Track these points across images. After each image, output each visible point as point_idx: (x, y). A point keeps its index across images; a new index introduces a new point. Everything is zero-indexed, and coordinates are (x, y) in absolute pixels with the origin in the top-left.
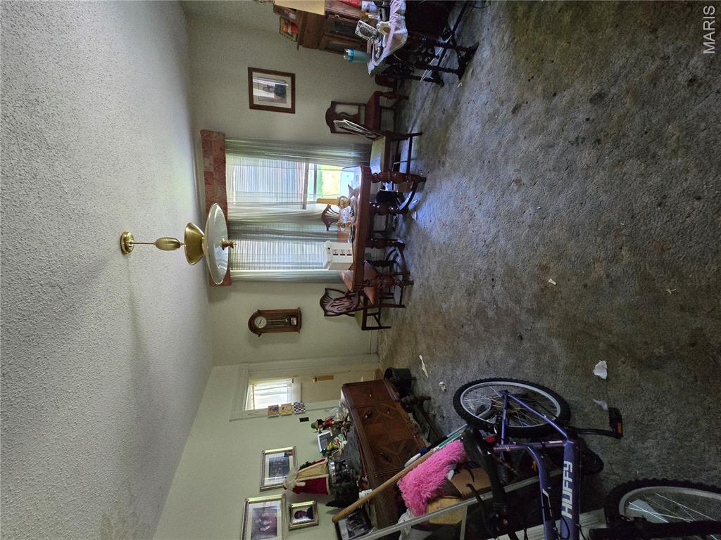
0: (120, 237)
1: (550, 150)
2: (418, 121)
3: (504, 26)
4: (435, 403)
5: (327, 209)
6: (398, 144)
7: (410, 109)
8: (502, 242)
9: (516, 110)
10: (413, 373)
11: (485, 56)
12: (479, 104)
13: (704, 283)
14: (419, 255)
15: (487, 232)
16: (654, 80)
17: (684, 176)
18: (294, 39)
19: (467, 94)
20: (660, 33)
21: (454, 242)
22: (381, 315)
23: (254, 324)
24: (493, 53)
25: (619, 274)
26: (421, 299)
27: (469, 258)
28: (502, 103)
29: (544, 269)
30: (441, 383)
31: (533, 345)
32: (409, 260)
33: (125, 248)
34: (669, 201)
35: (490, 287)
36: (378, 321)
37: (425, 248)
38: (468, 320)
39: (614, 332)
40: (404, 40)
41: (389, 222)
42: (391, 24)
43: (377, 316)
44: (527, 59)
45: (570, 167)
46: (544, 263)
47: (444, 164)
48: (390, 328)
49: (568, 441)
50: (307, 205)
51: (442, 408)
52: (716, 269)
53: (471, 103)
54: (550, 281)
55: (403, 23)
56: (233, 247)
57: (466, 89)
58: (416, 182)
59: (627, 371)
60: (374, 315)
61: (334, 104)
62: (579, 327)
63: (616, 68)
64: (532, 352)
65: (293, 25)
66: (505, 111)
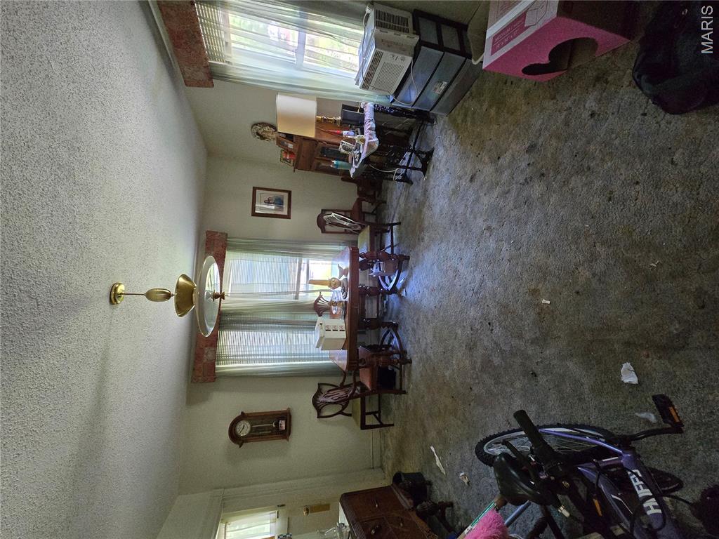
0: (112, 284)
1: (507, 195)
2: (396, 215)
3: (449, 132)
4: (459, 508)
5: (319, 299)
6: (381, 235)
7: (388, 209)
8: (489, 284)
9: (472, 179)
10: (427, 476)
11: (440, 153)
12: (443, 185)
13: (679, 245)
14: (413, 329)
15: (474, 280)
16: (567, 124)
17: (618, 173)
18: (292, 164)
19: (432, 183)
20: (558, 97)
21: (444, 303)
22: (382, 413)
23: (235, 430)
24: (446, 150)
25: (603, 269)
26: (422, 376)
27: (462, 312)
28: (460, 178)
29: (535, 292)
30: (461, 474)
31: (549, 377)
32: (404, 339)
33: (114, 297)
34: (616, 195)
35: (489, 332)
36: (379, 419)
37: (418, 320)
38: (474, 379)
39: (623, 328)
40: (377, 145)
41: (380, 309)
42: (366, 136)
43: (377, 415)
44: (472, 145)
45: (527, 201)
46: (533, 287)
47: (423, 239)
48: (393, 425)
49: (625, 455)
50: (300, 295)
51: (470, 511)
52: (682, 230)
53: (437, 187)
54: (544, 301)
55: (375, 135)
56: (224, 299)
57: (431, 179)
58: (401, 262)
59: (654, 364)
60: (374, 413)
61: (324, 212)
62: (589, 337)
63: (538, 127)
64: (551, 387)
65: (291, 153)
66: (465, 182)
